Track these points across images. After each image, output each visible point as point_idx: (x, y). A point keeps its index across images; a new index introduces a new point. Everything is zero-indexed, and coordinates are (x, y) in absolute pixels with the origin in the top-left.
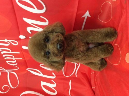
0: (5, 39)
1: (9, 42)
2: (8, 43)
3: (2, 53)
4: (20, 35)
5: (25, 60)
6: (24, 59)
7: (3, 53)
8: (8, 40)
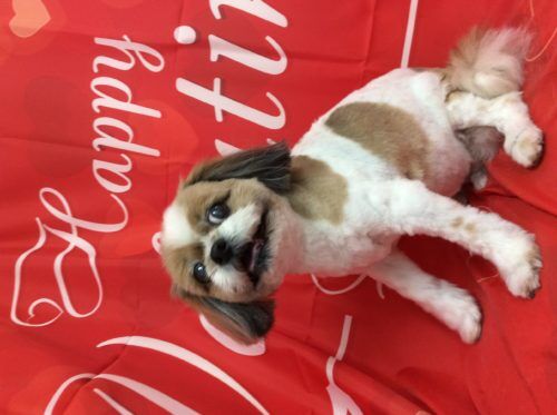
0: (125, 37)
1: (132, 52)
2: (128, 61)
3: (96, 103)
4: (179, 24)
5: (167, 165)
6: (165, 161)
7: (100, 107)
8: (133, 40)
